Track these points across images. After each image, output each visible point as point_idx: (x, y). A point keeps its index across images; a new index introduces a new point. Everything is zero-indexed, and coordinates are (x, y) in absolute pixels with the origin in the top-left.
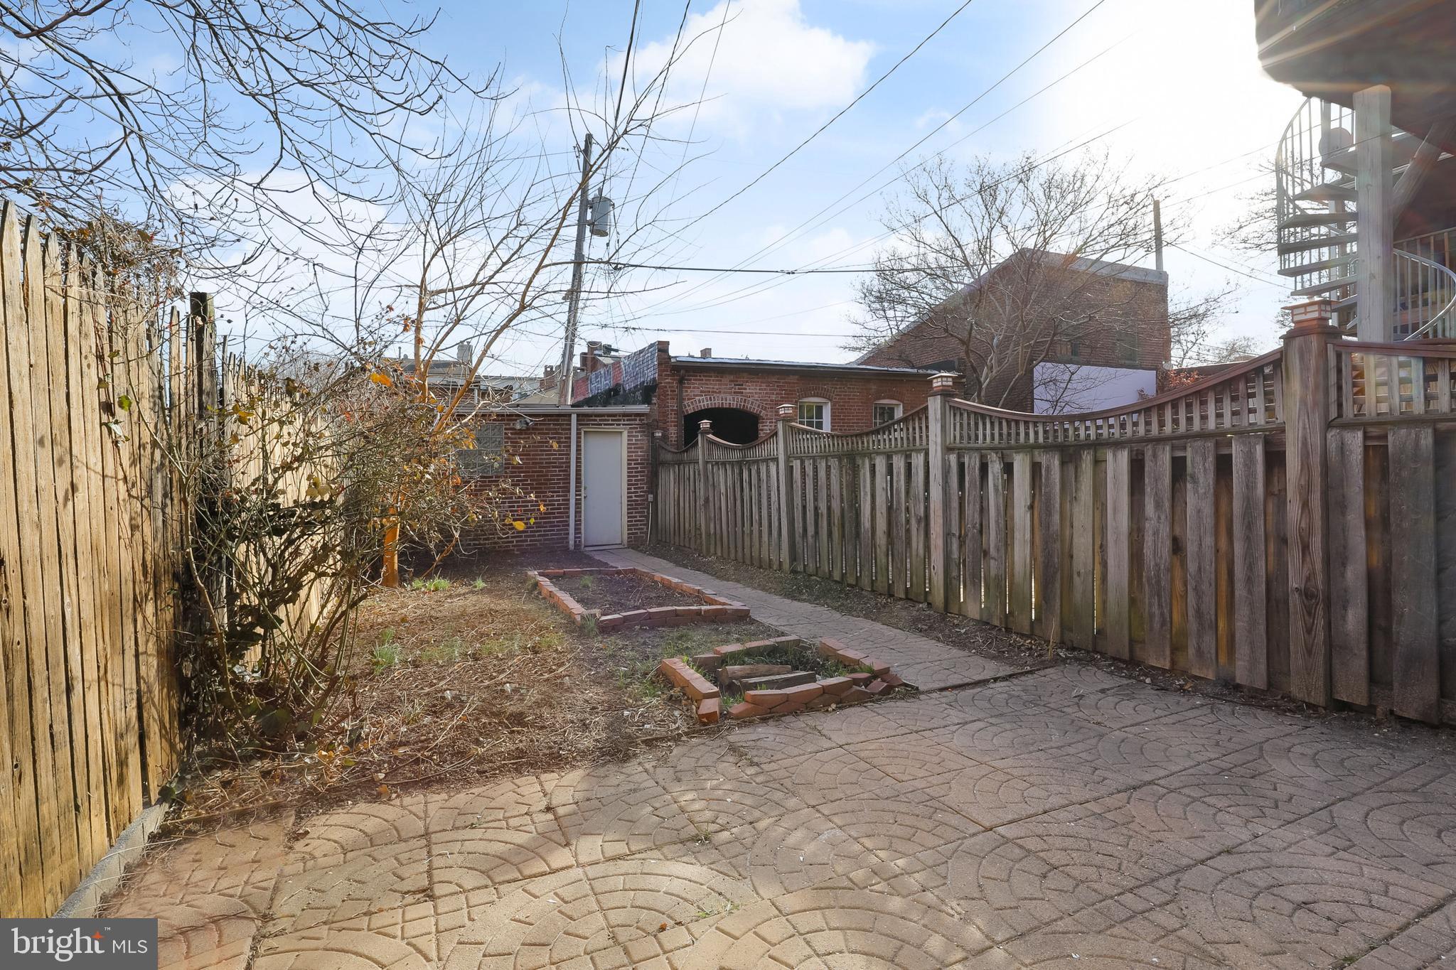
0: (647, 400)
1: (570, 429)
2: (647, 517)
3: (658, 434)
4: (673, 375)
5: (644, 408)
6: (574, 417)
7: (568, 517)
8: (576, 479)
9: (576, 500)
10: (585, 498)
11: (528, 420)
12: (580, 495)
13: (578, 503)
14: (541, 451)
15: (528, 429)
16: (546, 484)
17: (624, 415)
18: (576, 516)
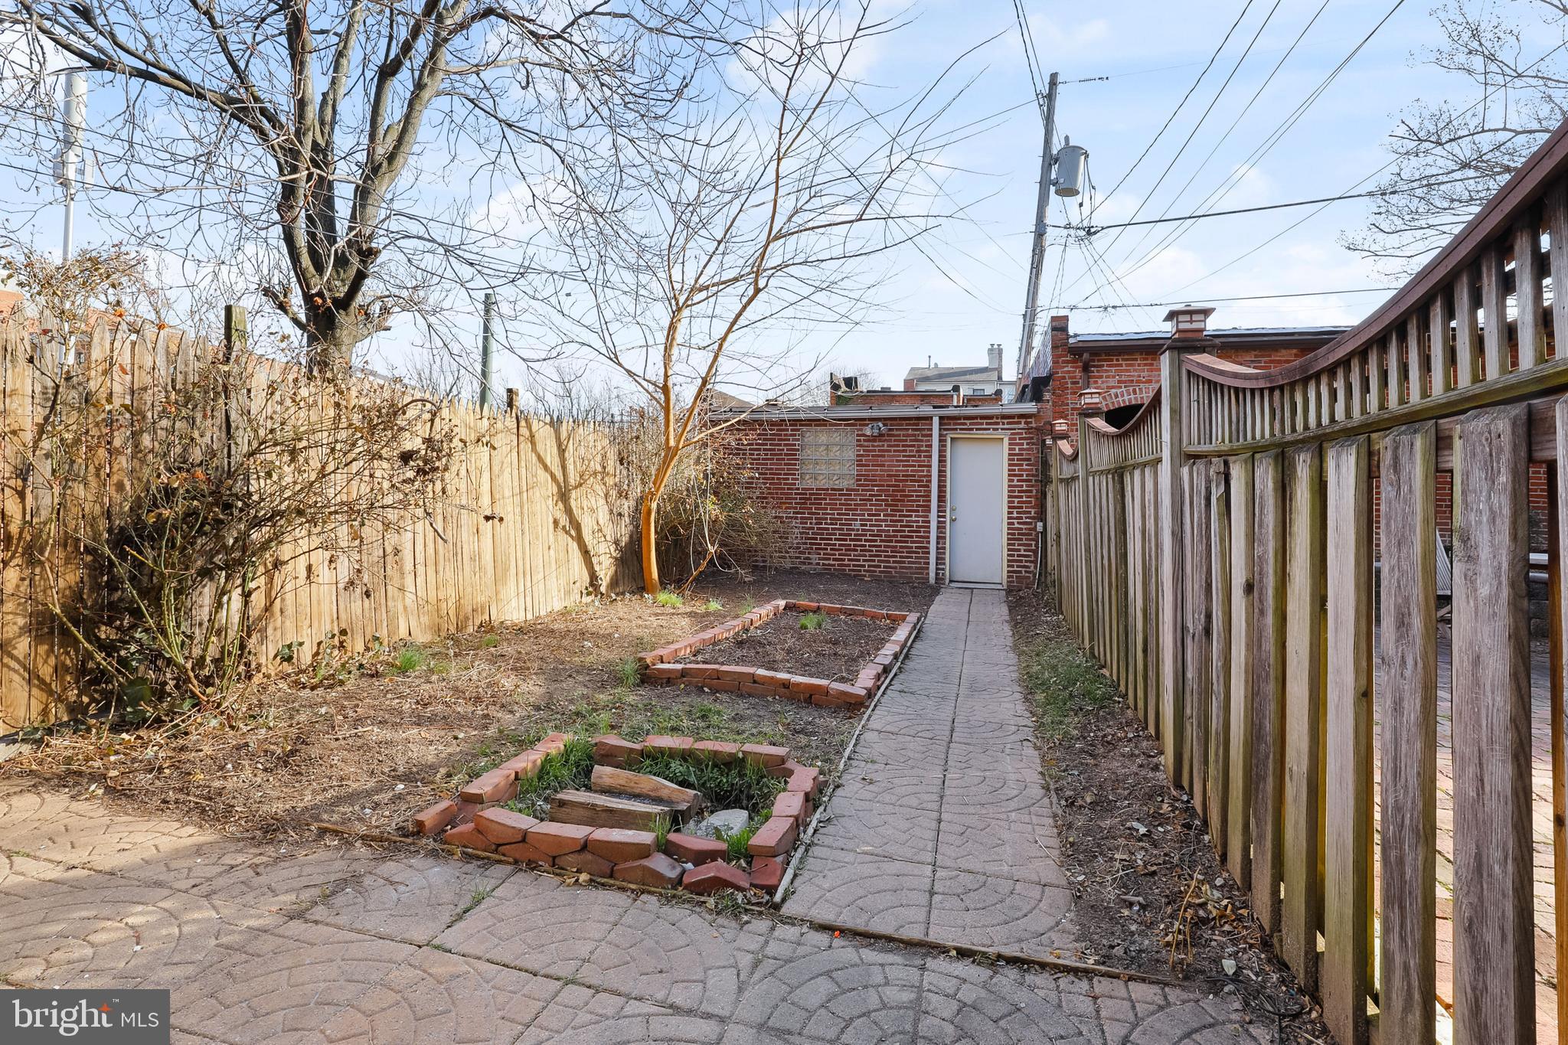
0: (1038, 396)
1: (931, 435)
2: (1035, 552)
4: (1074, 361)
5: (1030, 406)
6: (936, 420)
7: (929, 542)
8: (939, 496)
9: (939, 522)
10: (953, 520)
11: (881, 425)
12: (944, 517)
13: (941, 526)
14: (897, 461)
15: (881, 435)
16: (903, 501)
17: (1004, 417)
18: (938, 543)
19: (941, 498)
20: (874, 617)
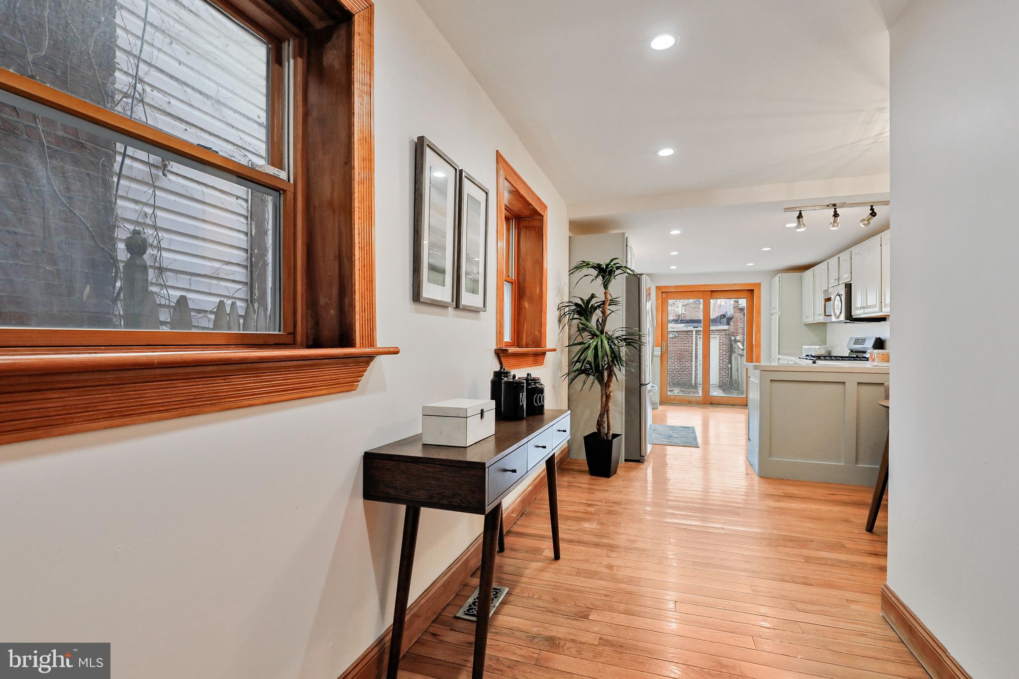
0: (728, 324)
1: (692, 337)
2: (728, 374)
3: (733, 338)
4: (741, 312)
5: (726, 327)
6: (694, 332)
7: (692, 372)
9: (695, 365)
11: (675, 333)
12: (697, 363)
14: (681, 345)
15: (675, 337)
16: (683, 358)
17: (717, 330)
18: (695, 372)
19: (696, 357)
20: (689, 392)
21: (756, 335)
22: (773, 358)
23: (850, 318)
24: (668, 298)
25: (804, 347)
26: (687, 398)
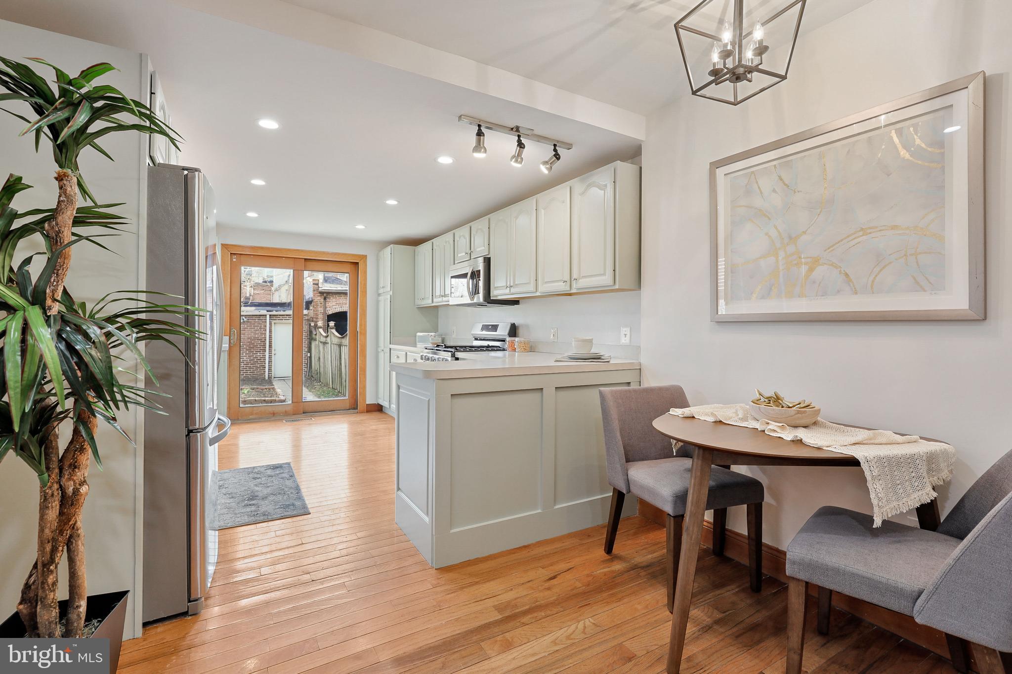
0: (307, 308)
1: (266, 322)
2: (307, 364)
3: (312, 324)
4: (321, 296)
5: (305, 312)
6: (268, 317)
7: (265, 364)
8: (269, 346)
9: (269, 355)
10: (275, 354)
11: (244, 318)
12: (271, 353)
13: (270, 357)
14: (251, 332)
15: (244, 322)
16: (254, 348)
18: (269, 363)
19: (270, 346)
20: (262, 389)
21: (361, 320)
22: (382, 348)
23: (489, 300)
24: (241, 264)
25: (419, 334)
26: (270, 410)
